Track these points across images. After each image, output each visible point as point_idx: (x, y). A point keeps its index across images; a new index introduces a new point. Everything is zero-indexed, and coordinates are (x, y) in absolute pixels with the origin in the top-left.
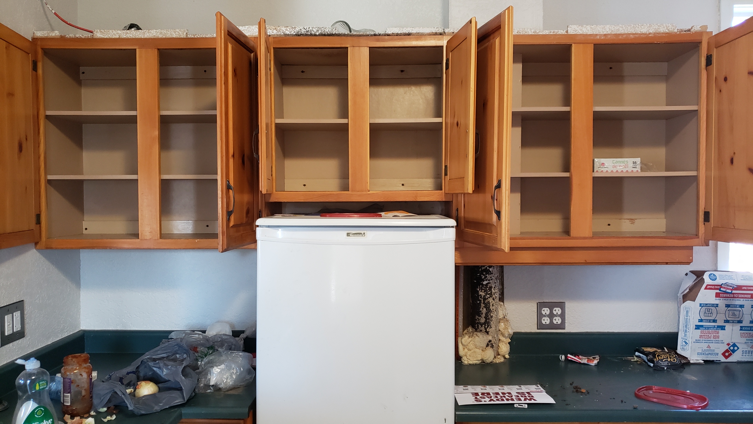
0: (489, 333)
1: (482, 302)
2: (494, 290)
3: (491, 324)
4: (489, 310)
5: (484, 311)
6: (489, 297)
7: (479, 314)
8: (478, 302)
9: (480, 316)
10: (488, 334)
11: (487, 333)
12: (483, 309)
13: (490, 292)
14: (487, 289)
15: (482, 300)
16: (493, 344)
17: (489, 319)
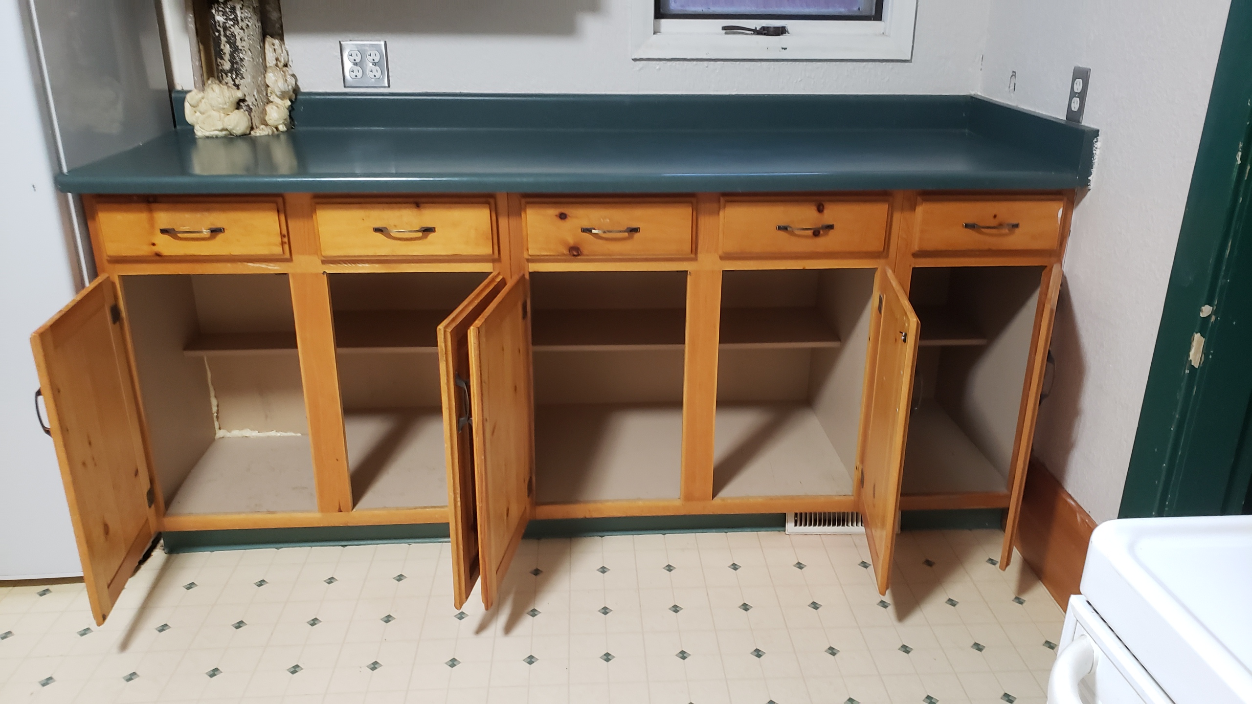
0: (240, 87)
1: (222, 33)
2: (242, 13)
3: (242, 72)
4: (235, 49)
5: (227, 49)
6: (232, 25)
7: (220, 54)
8: (217, 34)
9: (222, 58)
10: (238, 89)
11: (237, 87)
12: (224, 45)
13: (233, 16)
14: (227, 10)
15: (222, 30)
16: (251, 107)
17: (237, 63)
